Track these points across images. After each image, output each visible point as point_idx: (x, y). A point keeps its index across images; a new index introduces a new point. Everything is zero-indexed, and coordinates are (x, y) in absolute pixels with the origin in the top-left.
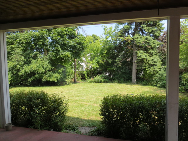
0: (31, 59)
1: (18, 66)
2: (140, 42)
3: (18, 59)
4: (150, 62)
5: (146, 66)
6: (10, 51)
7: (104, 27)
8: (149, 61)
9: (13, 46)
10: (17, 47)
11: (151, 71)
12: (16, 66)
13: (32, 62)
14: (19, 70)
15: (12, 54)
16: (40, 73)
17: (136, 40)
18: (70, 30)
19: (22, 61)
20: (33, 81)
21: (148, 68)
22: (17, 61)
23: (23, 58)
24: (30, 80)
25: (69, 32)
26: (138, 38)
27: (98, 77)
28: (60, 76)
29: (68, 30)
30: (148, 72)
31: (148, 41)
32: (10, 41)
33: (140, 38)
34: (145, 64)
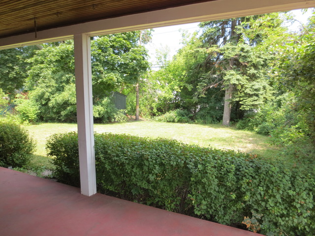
0: (64, 84)
1: (47, 94)
2: (230, 55)
3: (48, 85)
4: (248, 91)
5: (240, 97)
6: (38, 73)
7: (182, 32)
8: (246, 88)
9: (42, 66)
10: (47, 67)
11: (246, 106)
12: (43, 94)
13: (65, 88)
14: (49, 100)
15: (40, 76)
16: (73, 104)
17: (224, 53)
18: (119, 39)
19: (53, 86)
20: (66, 115)
21: (242, 100)
22: (47, 87)
23: (53, 83)
24: (63, 113)
25: (117, 42)
26: (228, 49)
27: (172, 114)
28: (103, 109)
29: (117, 40)
30: (242, 106)
31: (243, 54)
32: (39, 58)
33: (232, 48)
34: (239, 93)
